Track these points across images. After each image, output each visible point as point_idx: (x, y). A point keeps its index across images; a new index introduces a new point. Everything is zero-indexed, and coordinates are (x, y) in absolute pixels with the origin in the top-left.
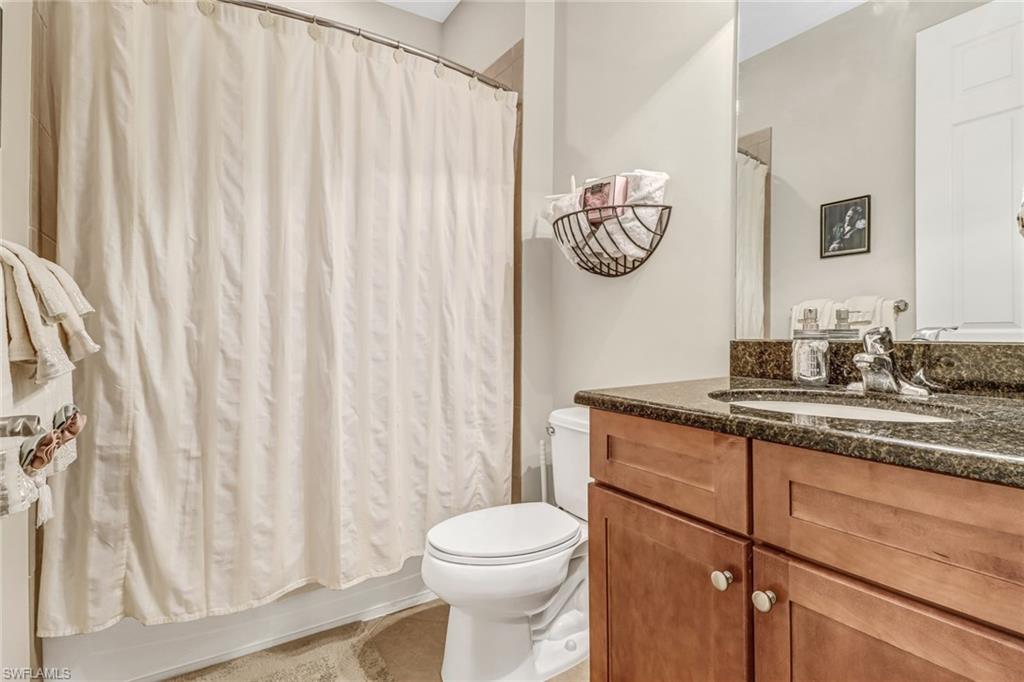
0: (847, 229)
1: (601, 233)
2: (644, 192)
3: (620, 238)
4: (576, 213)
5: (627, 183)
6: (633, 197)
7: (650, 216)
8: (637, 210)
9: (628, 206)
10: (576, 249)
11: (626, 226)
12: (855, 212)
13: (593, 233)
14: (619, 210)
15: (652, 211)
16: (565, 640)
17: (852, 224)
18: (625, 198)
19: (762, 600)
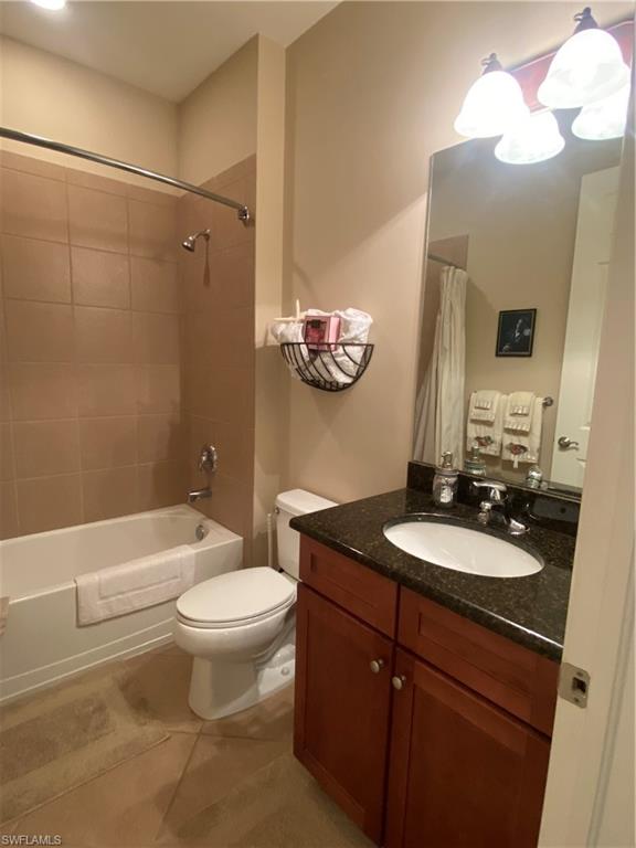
0: (517, 335)
1: (318, 362)
2: (352, 335)
3: (333, 369)
4: (299, 344)
5: (340, 323)
6: (345, 337)
7: (357, 352)
8: (346, 348)
9: (340, 344)
10: (299, 370)
11: (338, 359)
12: (524, 321)
13: (312, 361)
14: (333, 346)
15: (359, 348)
16: (281, 668)
17: (521, 332)
18: (338, 336)
19: (398, 682)
